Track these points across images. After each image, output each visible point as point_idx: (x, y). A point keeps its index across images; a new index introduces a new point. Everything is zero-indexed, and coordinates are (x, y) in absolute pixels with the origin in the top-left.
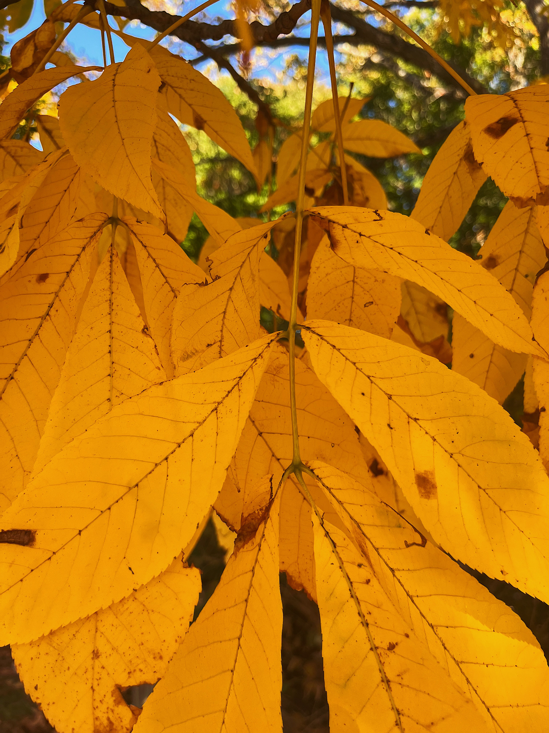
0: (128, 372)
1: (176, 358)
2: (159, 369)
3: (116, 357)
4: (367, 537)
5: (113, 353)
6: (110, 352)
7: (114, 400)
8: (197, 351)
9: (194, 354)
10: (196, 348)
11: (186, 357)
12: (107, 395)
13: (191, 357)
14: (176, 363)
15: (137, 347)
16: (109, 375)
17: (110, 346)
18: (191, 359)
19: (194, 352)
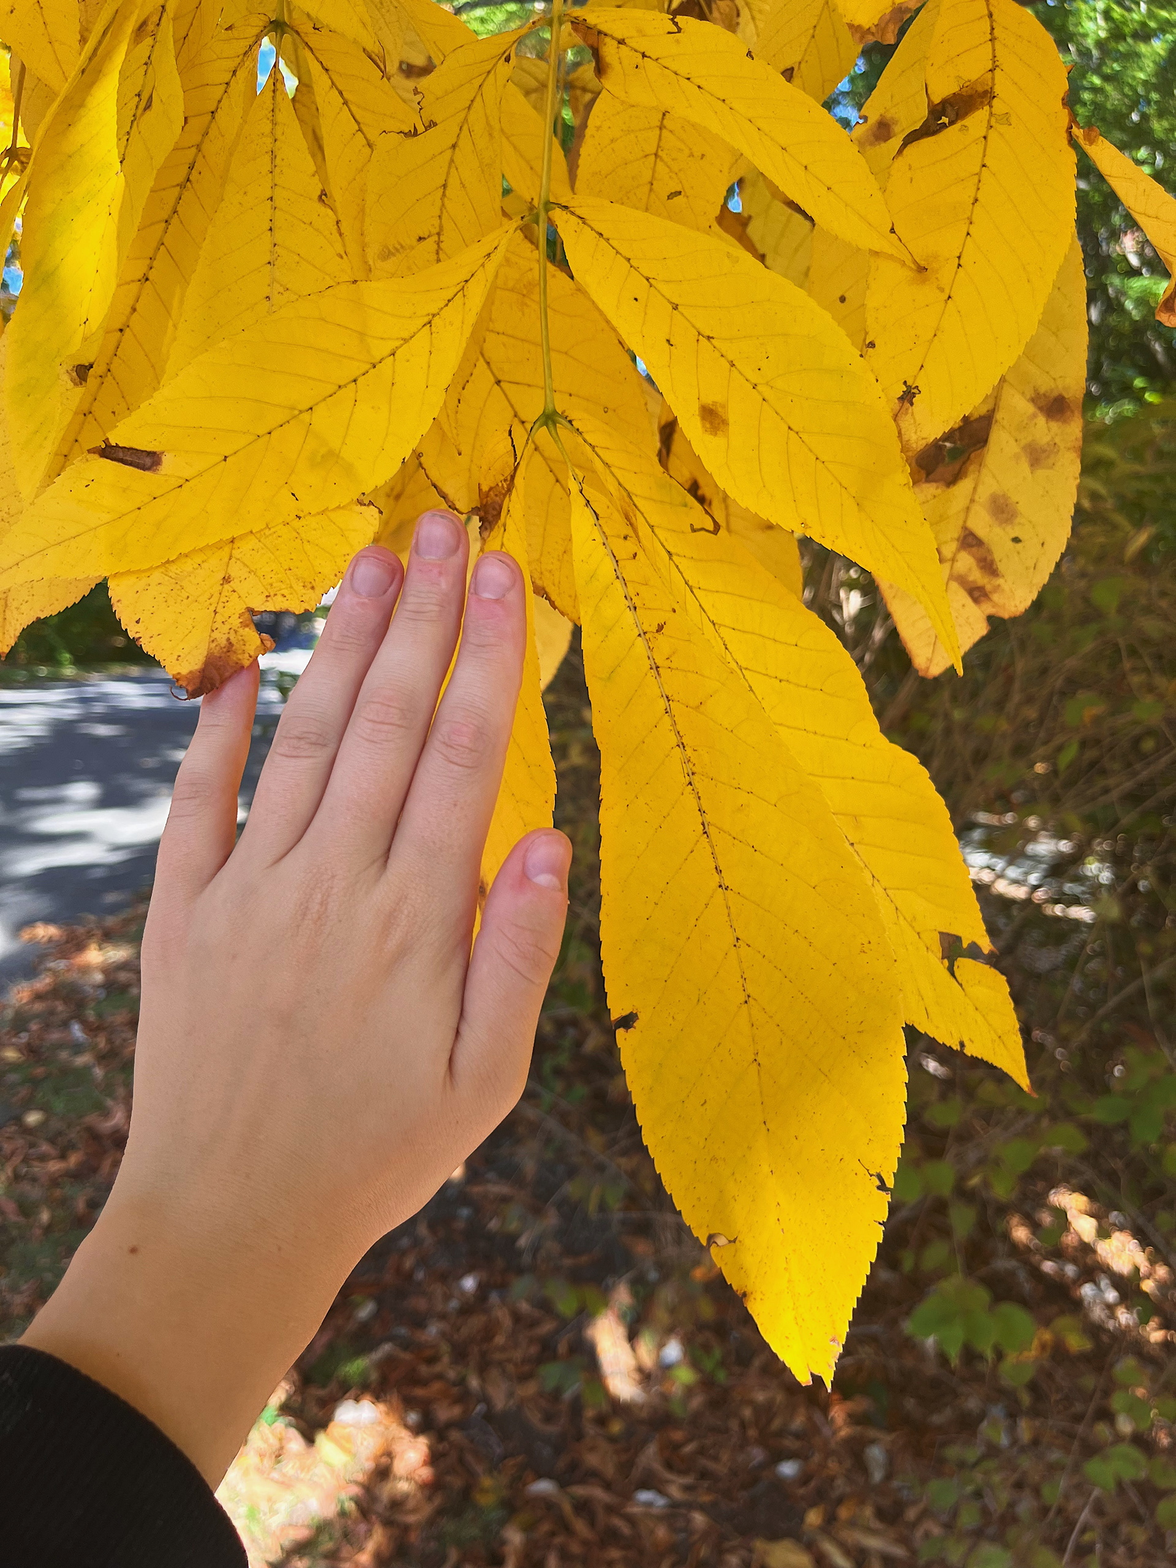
0: (297, 258)
1: (372, 252)
2: (342, 257)
3: (279, 236)
4: (639, 510)
5: (276, 231)
6: (271, 229)
7: (275, 298)
8: (402, 247)
9: (397, 250)
10: (402, 242)
11: (387, 254)
12: (266, 291)
13: (394, 255)
14: (371, 263)
15: (311, 223)
16: (269, 263)
17: (271, 220)
18: (393, 259)
19: (399, 247)
